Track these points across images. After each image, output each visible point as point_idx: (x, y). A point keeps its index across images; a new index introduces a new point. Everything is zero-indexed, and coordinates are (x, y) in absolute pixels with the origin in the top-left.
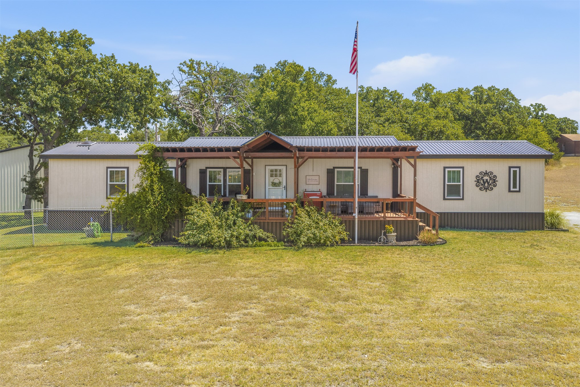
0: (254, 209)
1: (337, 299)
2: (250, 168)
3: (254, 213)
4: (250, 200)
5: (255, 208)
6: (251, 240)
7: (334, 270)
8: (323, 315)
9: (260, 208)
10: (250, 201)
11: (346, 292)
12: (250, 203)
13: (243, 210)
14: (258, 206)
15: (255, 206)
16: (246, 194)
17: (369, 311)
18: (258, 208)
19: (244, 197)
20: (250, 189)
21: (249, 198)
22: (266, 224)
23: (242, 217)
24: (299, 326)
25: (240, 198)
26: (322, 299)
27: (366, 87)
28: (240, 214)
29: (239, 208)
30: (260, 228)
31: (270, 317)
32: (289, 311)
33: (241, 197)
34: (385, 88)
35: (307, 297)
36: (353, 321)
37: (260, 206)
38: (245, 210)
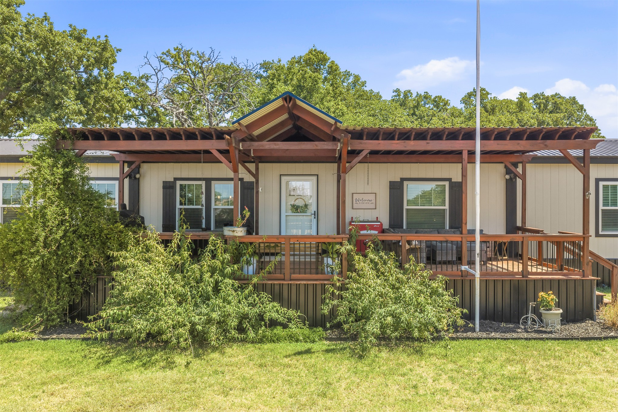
0: (260, 257)
2: (253, 179)
3: (261, 266)
4: (252, 238)
5: (261, 255)
6: (253, 326)
9: (273, 254)
10: (251, 241)
12: (251, 243)
13: (236, 259)
14: (267, 251)
15: (262, 251)
16: (243, 226)
18: (267, 254)
19: (239, 232)
20: (252, 215)
21: (249, 232)
22: (285, 289)
23: (233, 276)
25: (231, 234)
27: (403, 92)
28: (229, 270)
29: (227, 256)
30: (273, 300)
33: (234, 231)
34: (427, 92)
37: (273, 251)
38: (242, 260)
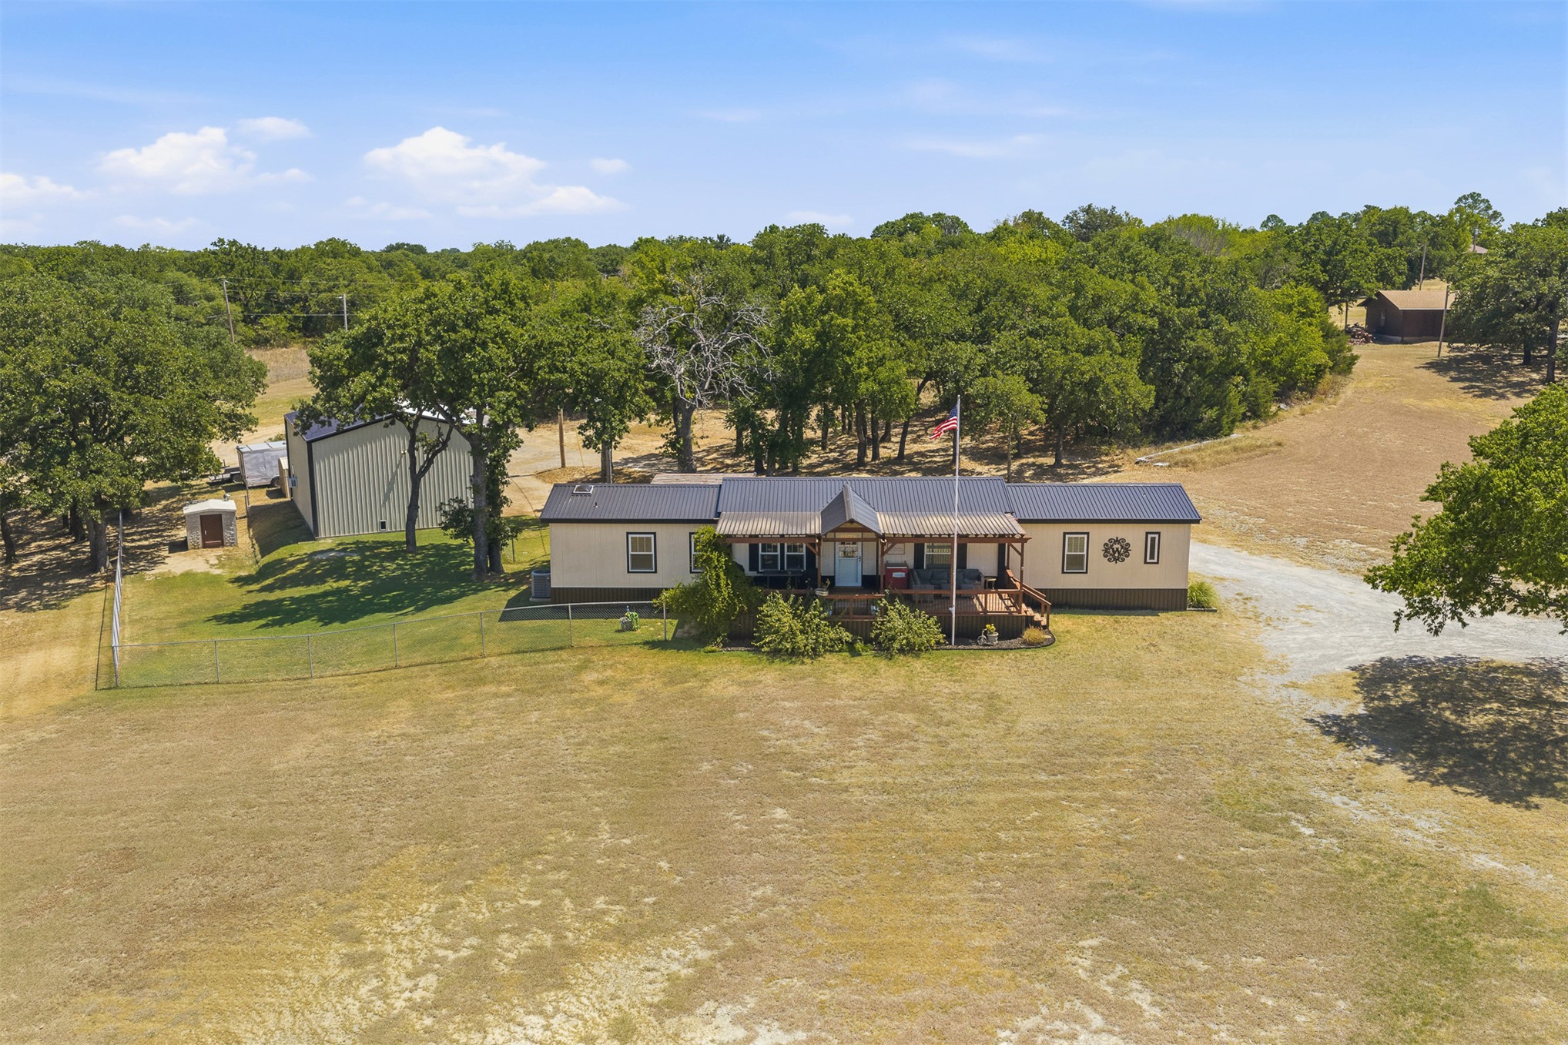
1: (940, 724)
7: (934, 689)
8: (930, 740)
10: (832, 598)
11: (947, 716)
12: (832, 600)
17: (967, 736)
24: (914, 749)
26: (927, 725)
31: (888, 741)
32: (902, 736)
35: (915, 723)
36: (954, 745)
